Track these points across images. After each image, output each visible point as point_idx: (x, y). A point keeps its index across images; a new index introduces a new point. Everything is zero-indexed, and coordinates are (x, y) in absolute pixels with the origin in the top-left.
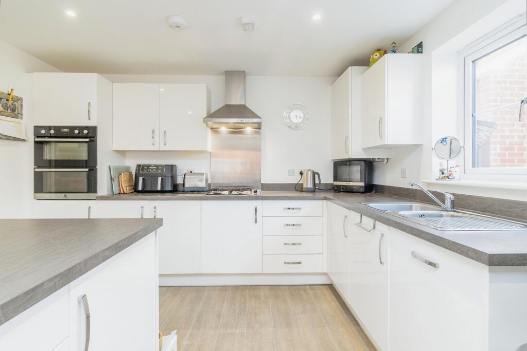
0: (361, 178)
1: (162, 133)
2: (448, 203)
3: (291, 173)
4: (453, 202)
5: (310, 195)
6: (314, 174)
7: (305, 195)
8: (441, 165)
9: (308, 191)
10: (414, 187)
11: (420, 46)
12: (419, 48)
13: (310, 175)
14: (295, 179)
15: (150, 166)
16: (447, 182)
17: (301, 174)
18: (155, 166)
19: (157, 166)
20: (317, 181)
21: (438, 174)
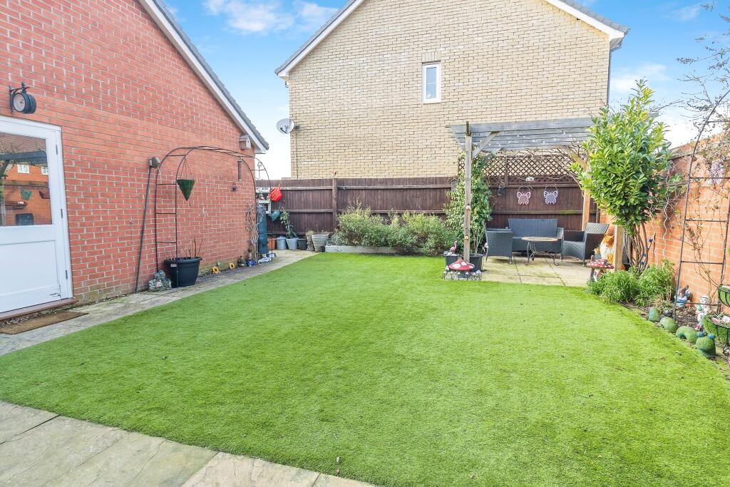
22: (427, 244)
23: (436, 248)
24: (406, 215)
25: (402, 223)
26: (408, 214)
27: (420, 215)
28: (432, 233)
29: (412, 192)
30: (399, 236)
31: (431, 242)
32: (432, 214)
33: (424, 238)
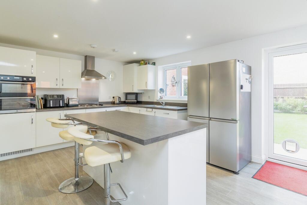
0: (136, 99)
1: (61, 80)
2: (164, 104)
3: (110, 98)
4: (165, 104)
5: (118, 105)
6: (119, 97)
7: (116, 105)
8: (160, 95)
9: (117, 104)
10: (158, 101)
11: (155, 63)
12: (154, 64)
13: (118, 98)
14: (111, 100)
15: (54, 95)
16: (162, 99)
17: (113, 97)
18: (56, 95)
19: (58, 96)
20: (120, 101)
21: (159, 98)
22: (297, 109)
23: (302, 111)
24: (286, 98)
25: (284, 101)
26: (287, 98)
27: (292, 98)
28: (299, 105)
29: (288, 89)
30: (283, 106)
31: (299, 108)
32: (299, 98)
33: (295, 107)
